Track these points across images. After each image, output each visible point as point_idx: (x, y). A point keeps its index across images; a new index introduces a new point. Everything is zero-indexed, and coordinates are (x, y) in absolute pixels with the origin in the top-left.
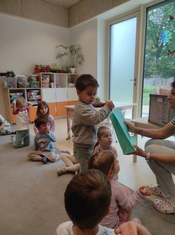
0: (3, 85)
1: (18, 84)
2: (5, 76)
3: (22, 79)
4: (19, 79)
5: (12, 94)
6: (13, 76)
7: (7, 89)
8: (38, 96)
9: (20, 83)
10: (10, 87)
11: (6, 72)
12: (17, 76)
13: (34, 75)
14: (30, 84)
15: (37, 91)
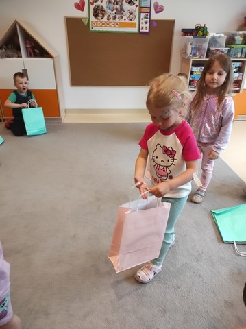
0: (184, 51)
1: (208, 49)
2: (191, 34)
3: (218, 40)
4: (214, 41)
5: (194, 69)
6: (205, 34)
7: (189, 59)
8: (237, 75)
9: (212, 49)
10: (194, 55)
11: (194, 28)
12: (211, 34)
13: (241, 32)
14: (229, 51)
15: (238, 65)
